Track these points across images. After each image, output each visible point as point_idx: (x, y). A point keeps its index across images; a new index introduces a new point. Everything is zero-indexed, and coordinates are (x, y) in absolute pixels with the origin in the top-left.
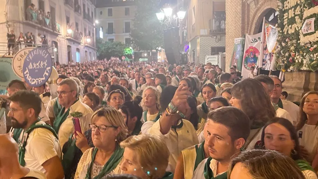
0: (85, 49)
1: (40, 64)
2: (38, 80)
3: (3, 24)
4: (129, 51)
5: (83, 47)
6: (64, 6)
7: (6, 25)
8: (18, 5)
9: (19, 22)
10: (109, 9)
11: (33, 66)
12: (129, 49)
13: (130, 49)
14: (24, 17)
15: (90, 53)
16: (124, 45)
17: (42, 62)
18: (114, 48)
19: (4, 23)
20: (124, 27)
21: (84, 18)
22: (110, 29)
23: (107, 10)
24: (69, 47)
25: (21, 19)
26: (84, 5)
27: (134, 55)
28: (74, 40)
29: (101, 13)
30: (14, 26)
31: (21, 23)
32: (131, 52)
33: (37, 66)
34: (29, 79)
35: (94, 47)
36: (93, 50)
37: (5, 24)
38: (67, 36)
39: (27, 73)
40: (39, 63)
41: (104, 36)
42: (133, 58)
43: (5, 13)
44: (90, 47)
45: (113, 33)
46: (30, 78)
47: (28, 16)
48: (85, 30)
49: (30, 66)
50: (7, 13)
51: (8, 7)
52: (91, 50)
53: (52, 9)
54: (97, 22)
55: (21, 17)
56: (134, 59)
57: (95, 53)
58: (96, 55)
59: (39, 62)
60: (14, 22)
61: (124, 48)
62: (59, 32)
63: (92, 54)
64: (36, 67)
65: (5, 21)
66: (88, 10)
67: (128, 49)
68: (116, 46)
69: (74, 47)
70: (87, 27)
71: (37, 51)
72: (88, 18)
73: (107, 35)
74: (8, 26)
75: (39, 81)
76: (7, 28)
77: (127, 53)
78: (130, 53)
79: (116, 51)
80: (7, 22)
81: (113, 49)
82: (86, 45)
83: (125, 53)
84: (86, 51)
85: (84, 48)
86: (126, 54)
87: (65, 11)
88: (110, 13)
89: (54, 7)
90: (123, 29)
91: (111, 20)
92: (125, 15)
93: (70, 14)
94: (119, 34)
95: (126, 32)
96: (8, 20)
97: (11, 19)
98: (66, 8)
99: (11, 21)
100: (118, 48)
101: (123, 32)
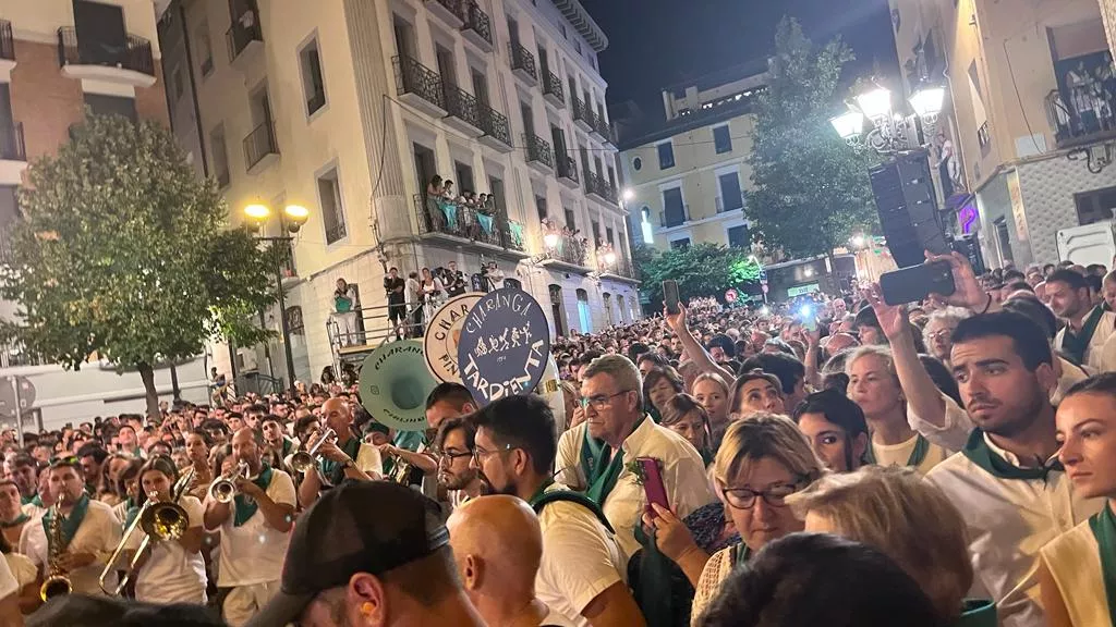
0: (603, 289)
1: (508, 338)
2: (509, 387)
3: (371, 255)
4: (746, 268)
5: (596, 282)
6: (525, 166)
7: (379, 256)
8: (403, 193)
9: (413, 241)
10: (660, 148)
11: (489, 346)
12: (747, 264)
13: (750, 261)
14: (422, 224)
15: (620, 297)
16: (723, 253)
17: (515, 329)
18: (695, 269)
19: (372, 251)
20: (720, 194)
21: (589, 190)
22: (674, 211)
23: (656, 152)
24: (554, 289)
25: (415, 232)
26: (583, 151)
27: (766, 282)
28: (568, 266)
29: (638, 164)
30: (399, 254)
31: (419, 243)
32: (755, 273)
33: (501, 344)
34: (482, 387)
35: (629, 277)
36: (628, 288)
37: (376, 253)
38: (545, 258)
39: (473, 371)
40: (505, 334)
41: (656, 235)
42: (765, 289)
43: (372, 223)
44: (615, 280)
45: (684, 220)
46: (483, 383)
47: (432, 219)
48: (596, 227)
49: (481, 349)
50: (376, 221)
51: (378, 203)
52: (620, 289)
53: (495, 184)
54: (628, 195)
55: (416, 225)
56: (768, 294)
57: (636, 296)
58: (640, 302)
59: (507, 330)
60: (400, 241)
61: (729, 262)
62: (522, 250)
63: (626, 300)
64: (499, 348)
65: (373, 243)
66: (598, 162)
67: (742, 264)
68: (701, 260)
69: (568, 287)
70: (601, 218)
71: (495, 301)
72: (600, 188)
73: (665, 229)
74: (384, 258)
75: (514, 387)
76: (381, 264)
77: (739, 277)
78: (750, 277)
79: (704, 278)
80: (381, 245)
81: (692, 273)
82: (603, 275)
83: (733, 279)
84: (606, 295)
85: (599, 285)
86: (738, 280)
87: (531, 180)
88: (667, 159)
89: (498, 177)
90: (717, 199)
91: (673, 179)
92: (718, 152)
93: (546, 187)
94: (703, 221)
95: (726, 210)
96: (381, 240)
97: (390, 236)
98: (534, 171)
99: (391, 241)
100: (708, 267)
101: (718, 212)
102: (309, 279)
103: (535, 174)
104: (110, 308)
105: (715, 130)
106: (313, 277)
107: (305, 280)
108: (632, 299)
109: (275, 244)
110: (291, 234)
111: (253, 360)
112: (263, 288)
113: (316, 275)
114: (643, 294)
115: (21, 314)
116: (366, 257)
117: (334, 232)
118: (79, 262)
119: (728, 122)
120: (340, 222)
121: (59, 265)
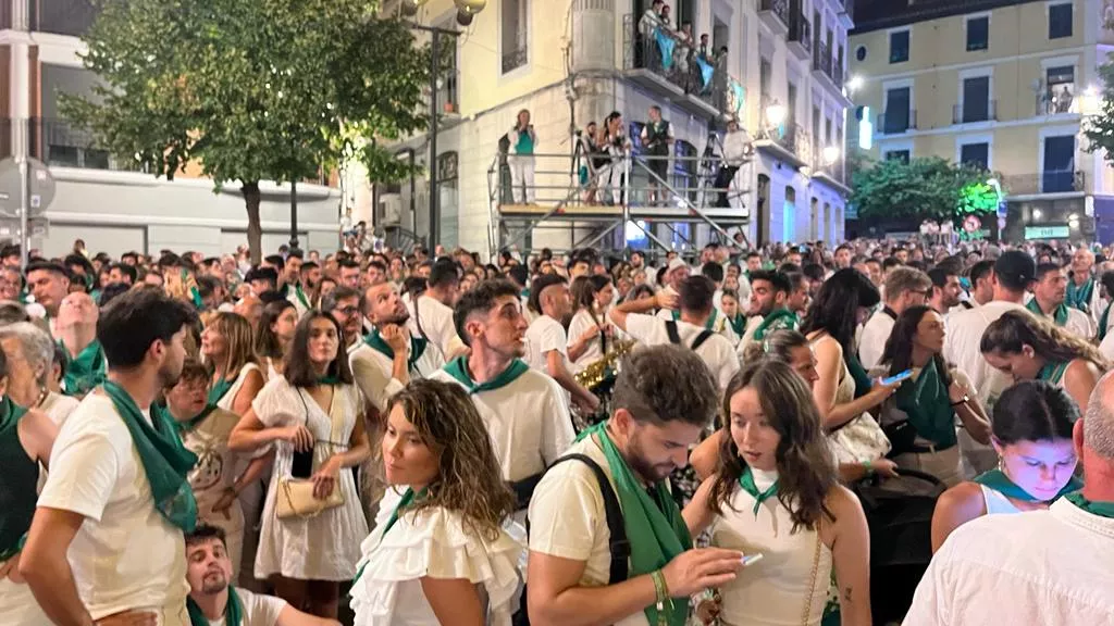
0: (813, 193)
3: (556, 91)
4: (981, 195)
5: (807, 182)
6: (756, 16)
7: (567, 93)
8: (611, 9)
9: (615, 78)
10: (894, 37)
12: (984, 189)
13: (988, 188)
14: (630, 57)
15: (827, 205)
16: (956, 171)
18: (917, 187)
19: (559, 84)
20: (961, 101)
21: (815, 66)
22: (897, 114)
23: (888, 40)
24: (763, 179)
25: (619, 66)
26: (817, 17)
27: (1005, 215)
28: (783, 151)
29: (862, 54)
30: (594, 93)
31: (621, 81)
32: (991, 202)
35: (840, 180)
36: (836, 196)
37: (563, 88)
38: (760, 137)
41: (875, 140)
42: (1002, 224)
43: (566, 45)
44: (828, 183)
45: (907, 127)
47: (644, 51)
48: (816, 113)
50: (570, 44)
51: (577, 17)
52: (830, 195)
53: (720, 28)
54: (856, 83)
55: (622, 56)
56: (1003, 231)
57: (843, 207)
58: (846, 215)
60: (597, 74)
61: (962, 184)
63: (832, 211)
65: (562, 75)
66: (830, 34)
67: (979, 188)
68: (927, 176)
69: (779, 180)
70: (823, 103)
72: (827, 64)
73: (882, 136)
74: (572, 94)
76: (568, 103)
77: (971, 204)
78: (983, 208)
79: (926, 200)
80: (572, 77)
81: (912, 191)
82: (818, 174)
83: (963, 206)
84: (814, 200)
85: (809, 185)
86: (968, 209)
87: (760, 35)
88: (900, 49)
89: (725, 21)
90: (955, 107)
91: (902, 77)
92: (969, 49)
93: (774, 50)
94: (934, 131)
95: (966, 120)
96: (573, 71)
97: (586, 63)
98: (764, 25)
99: (583, 73)
100: (935, 186)
101: (954, 122)
102: (472, 117)
103: (764, 30)
104: (202, 91)
105: (971, 23)
106: (477, 116)
107: (467, 119)
108: (838, 210)
109: (435, 37)
110: (460, 28)
111: (396, 212)
112: (412, 105)
113: (482, 114)
114: (851, 207)
115: (101, 91)
116: (549, 93)
117: (512, 58)
118: (173, 24)
119: (989, 13)
120: (521, 44)
121: (146, 24)
